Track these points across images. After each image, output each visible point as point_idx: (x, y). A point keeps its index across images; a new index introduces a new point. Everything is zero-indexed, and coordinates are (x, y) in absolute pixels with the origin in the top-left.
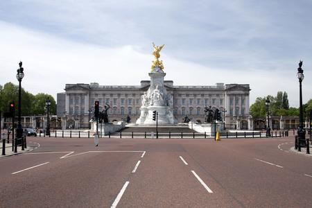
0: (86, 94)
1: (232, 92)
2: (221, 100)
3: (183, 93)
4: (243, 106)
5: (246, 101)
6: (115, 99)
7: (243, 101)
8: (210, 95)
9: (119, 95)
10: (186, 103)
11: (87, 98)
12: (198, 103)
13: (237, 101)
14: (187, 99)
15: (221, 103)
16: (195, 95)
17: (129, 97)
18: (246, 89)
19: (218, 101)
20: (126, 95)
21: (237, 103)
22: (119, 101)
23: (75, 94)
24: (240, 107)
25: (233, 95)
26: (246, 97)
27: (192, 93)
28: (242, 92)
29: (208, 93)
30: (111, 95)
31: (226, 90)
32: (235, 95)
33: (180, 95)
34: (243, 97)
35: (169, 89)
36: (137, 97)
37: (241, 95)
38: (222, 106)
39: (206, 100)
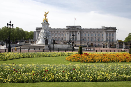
1: (107, 31)
2: (103, 34)
3: (85, 31)
4: (113, 37)
5: (114, 35)
6: (56, 34)
7: (113, 35)
8: (97, 32)
9: (58, 32)
10: (86, 35)
12: (92, 35)
13: (110, 34)
14: (87, 34)
16: (90, 32)
18: (114, 29)
19: (101, 35)
20: (61, 32)
21: (110, 35)
22: (57, 34)
24: (111, 37)
25: (108, 32)
26: (115, 33)
27: (89, 31)
28: (112, 31)
30: (55, 32)
31: (104, 30)
32: (109, 32)
33: (84, 32)
34: (113, 33)
35: (79, 29)
36: (65, 33)
37: (112, 32)
38: (103, 37)
39: (95, 34)
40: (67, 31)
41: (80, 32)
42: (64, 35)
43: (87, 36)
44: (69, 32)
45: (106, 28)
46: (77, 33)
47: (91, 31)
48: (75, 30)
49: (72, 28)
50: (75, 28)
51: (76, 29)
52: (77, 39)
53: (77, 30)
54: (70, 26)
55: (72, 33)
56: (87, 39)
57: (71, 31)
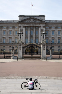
3: (52, 26)
9: (1, 27)
17: (10, 29)
20: (7, 27)
27: (60, 26)
36: (16, 29)
40: (20, 25)
42: (13, 33)
43: (56, 35)
44: (24, 27)
46: (40, 29)
48: (35, 23)
49: (29, 19)
50: (34, 19)
51: (37, 22)
53: (40, 23)
54: (25, 16)
55: (29, 29)
56: (56, 41)
57: (29, 25)
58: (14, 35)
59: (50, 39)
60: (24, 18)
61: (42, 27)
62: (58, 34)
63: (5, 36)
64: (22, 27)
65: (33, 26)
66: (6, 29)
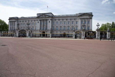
0: (16, 21)
1: (82, 17)
2: (77, 22)
3: (57, 19)
4: (89, 25)
5: (90, 22)
7: (88, 23)
8: (71, 19)
11: (16, 23)
12: (65, 23)
13: (85, 22)
14: (59, 22)
15: (77, 23)
16: (63, 20)
17: (33, 22)
18: (90, 15)
19: (75, 22)
20: (32, 21)
23: (12, 22)
24: (87, 25)
25: (83, 19)
26: (91, 20)
27: (61, 18)
28: (88, 17)
29: (69, 18)
31: (79, 16)
32: (84, 19)
33: (55, 20)
34: (89, 20)
35: (49, 17)
36: (36, 22)
37: (87, 19)
38: (77, 25)
39: (69, 22)
40: (37, 19)
41: (52, 20)
42: (35, 24)
45: (80, 14)
46: (48, 21)
47: (63, 18)
48: (46, 17)
49: (42, 15)
50: (45, 15)
51: (47, 17)
52: (48, 28)
53: (48, 18)
54: (40, 14)
55: (42, 21)
56: (59, 28)
57: (42, 19)
58: (35, 25)
59: (55, 27)
60: (39, 15)
61: (50, 20)
62: (60, 24)
63: (33, 26)
64: (38, 20)
65: (44, 20)
66: (31, 22)
